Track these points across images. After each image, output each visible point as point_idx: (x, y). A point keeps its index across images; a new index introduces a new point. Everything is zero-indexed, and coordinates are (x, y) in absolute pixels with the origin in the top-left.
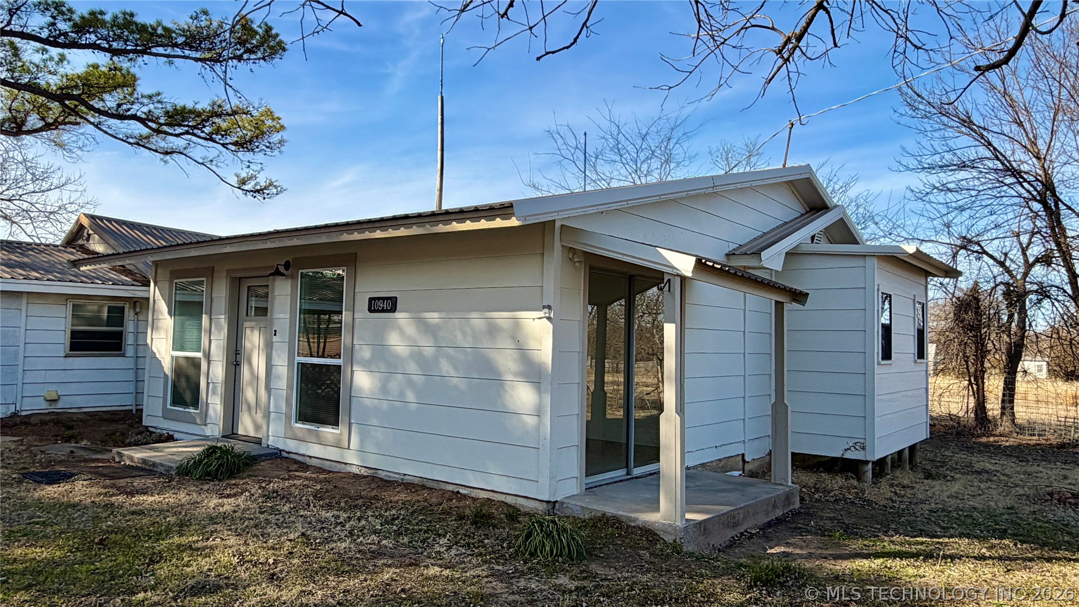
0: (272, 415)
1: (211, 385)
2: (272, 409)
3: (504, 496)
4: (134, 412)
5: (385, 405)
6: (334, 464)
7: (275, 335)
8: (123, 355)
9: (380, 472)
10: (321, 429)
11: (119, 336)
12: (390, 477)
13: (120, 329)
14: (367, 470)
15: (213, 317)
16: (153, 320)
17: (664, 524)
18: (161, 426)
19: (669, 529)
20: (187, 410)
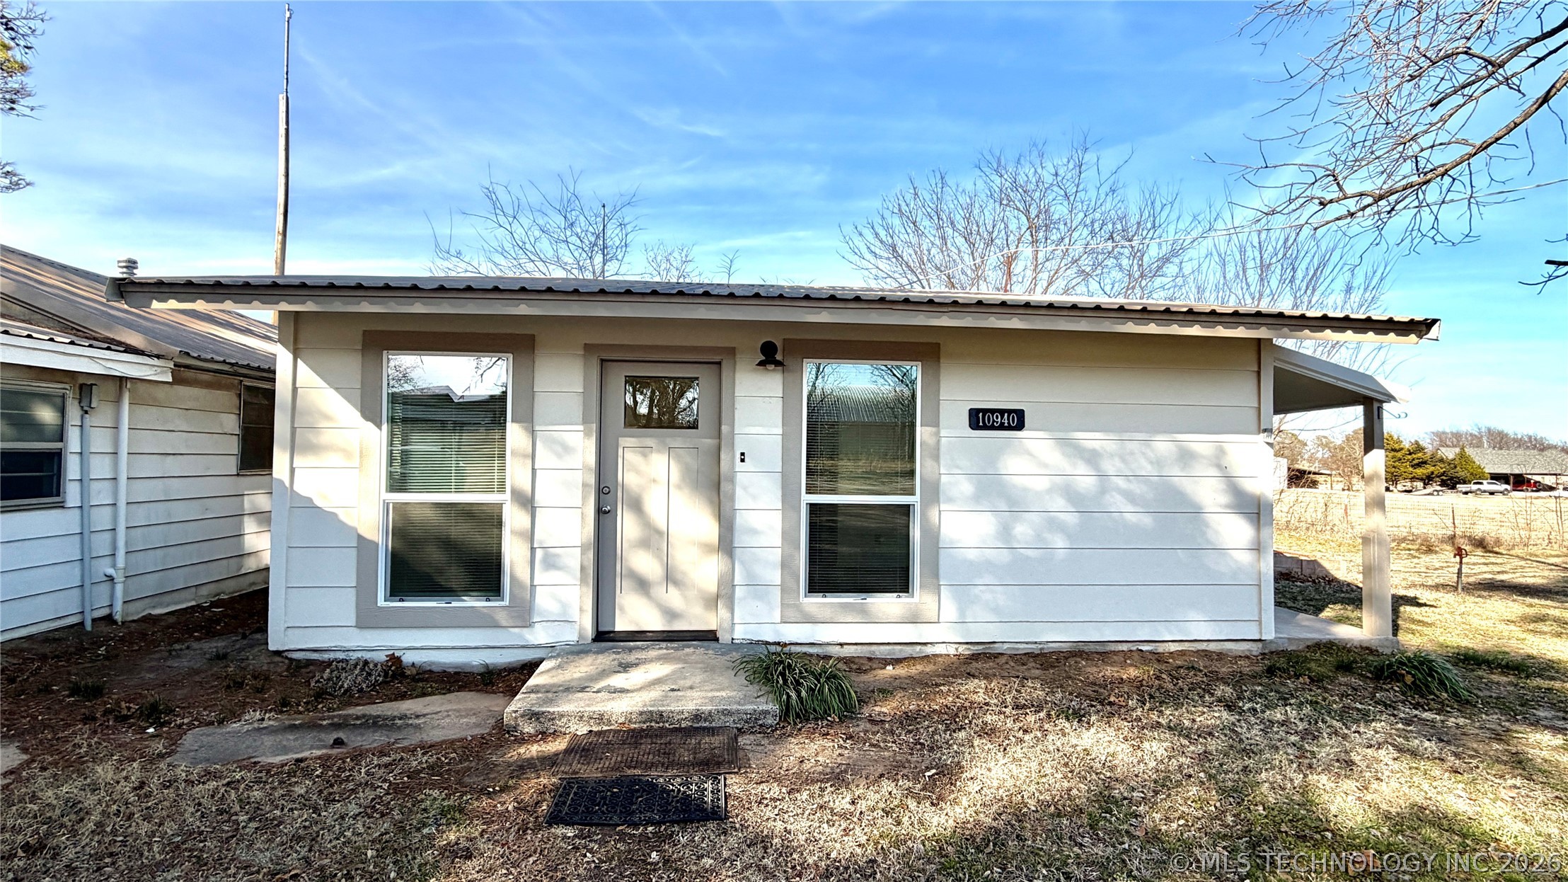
0: (739, 592)
1: (539, 553)
2: (738, 579)
3: (1205, 644)
4: (88, 627)
5: (1005, 556)
6: (899, 647)
7: (743, 460)
8: (61, 506)
9: (996, 645)
10: (869, 600)
11: (54, 460)
12: (1018, 649)
13: (58, 445)
14: (969, 646)
15: (537, 428)
16: (293, 430)
17: (1380, 640)
18: (348, 645)
19: (1385, 643)
20: (454, 604)
